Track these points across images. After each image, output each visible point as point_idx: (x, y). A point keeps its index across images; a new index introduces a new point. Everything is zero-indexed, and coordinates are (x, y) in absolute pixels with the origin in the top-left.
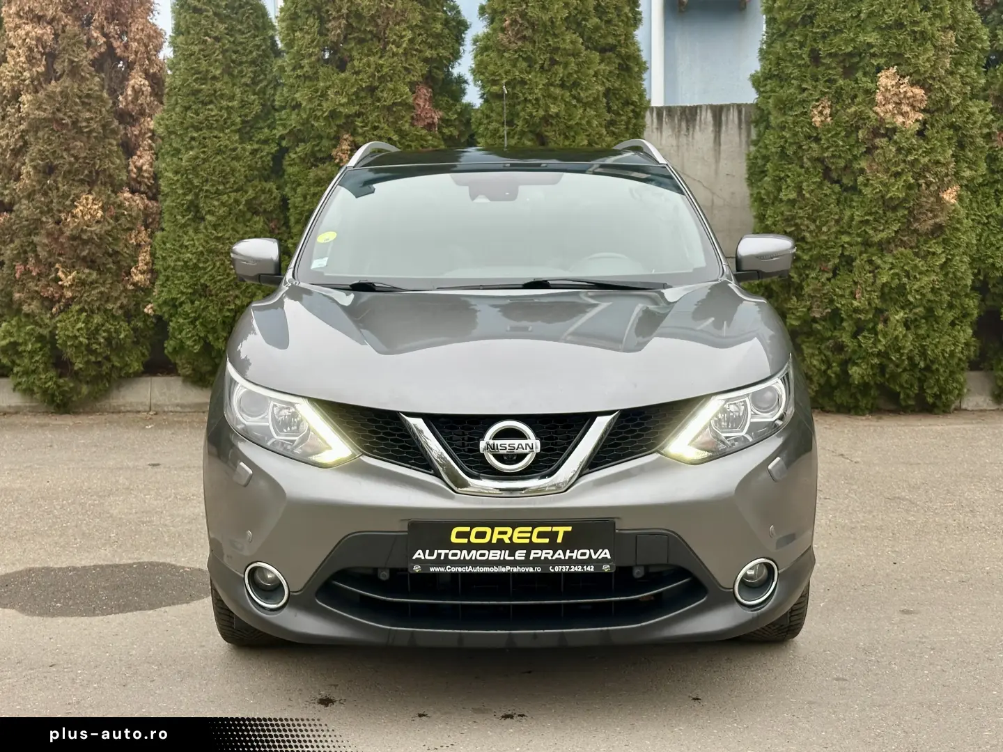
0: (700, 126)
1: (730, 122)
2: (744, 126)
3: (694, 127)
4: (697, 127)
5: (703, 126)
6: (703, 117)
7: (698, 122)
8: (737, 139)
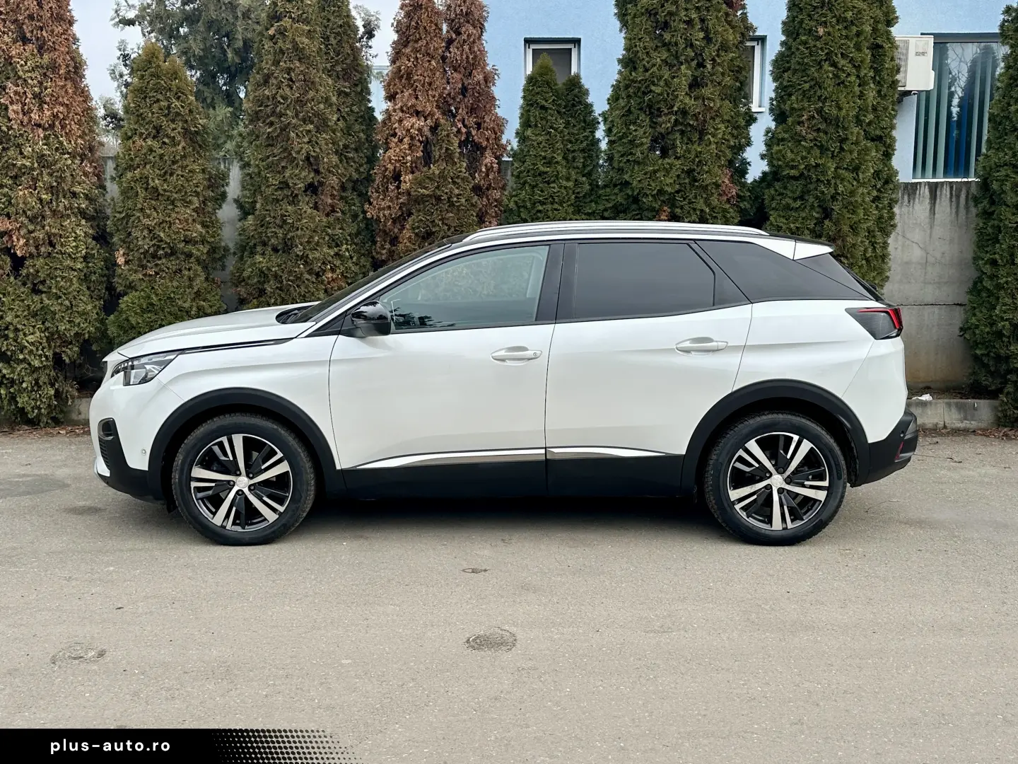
0: (919, 199)
1: (943, 196)
2: (954, 199)
3: (914, 199)
4: (917, 200)
5: (921, 199)
6: (921, 193)
7: (917, 196)
8: (949, 209)
